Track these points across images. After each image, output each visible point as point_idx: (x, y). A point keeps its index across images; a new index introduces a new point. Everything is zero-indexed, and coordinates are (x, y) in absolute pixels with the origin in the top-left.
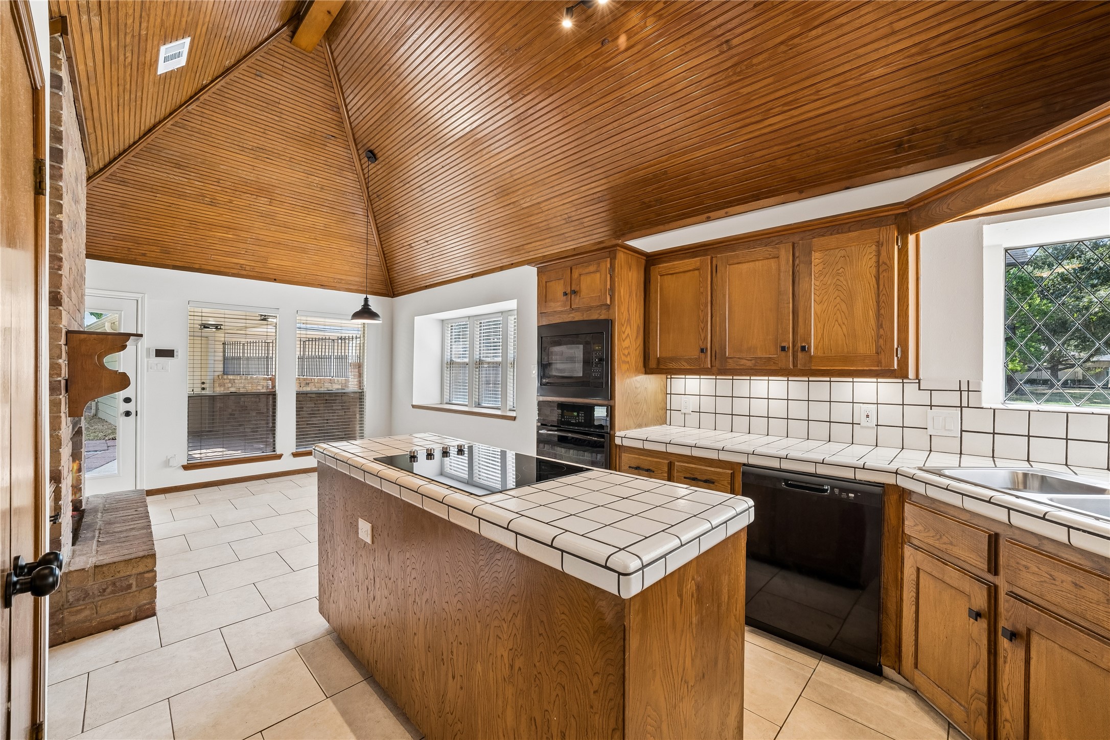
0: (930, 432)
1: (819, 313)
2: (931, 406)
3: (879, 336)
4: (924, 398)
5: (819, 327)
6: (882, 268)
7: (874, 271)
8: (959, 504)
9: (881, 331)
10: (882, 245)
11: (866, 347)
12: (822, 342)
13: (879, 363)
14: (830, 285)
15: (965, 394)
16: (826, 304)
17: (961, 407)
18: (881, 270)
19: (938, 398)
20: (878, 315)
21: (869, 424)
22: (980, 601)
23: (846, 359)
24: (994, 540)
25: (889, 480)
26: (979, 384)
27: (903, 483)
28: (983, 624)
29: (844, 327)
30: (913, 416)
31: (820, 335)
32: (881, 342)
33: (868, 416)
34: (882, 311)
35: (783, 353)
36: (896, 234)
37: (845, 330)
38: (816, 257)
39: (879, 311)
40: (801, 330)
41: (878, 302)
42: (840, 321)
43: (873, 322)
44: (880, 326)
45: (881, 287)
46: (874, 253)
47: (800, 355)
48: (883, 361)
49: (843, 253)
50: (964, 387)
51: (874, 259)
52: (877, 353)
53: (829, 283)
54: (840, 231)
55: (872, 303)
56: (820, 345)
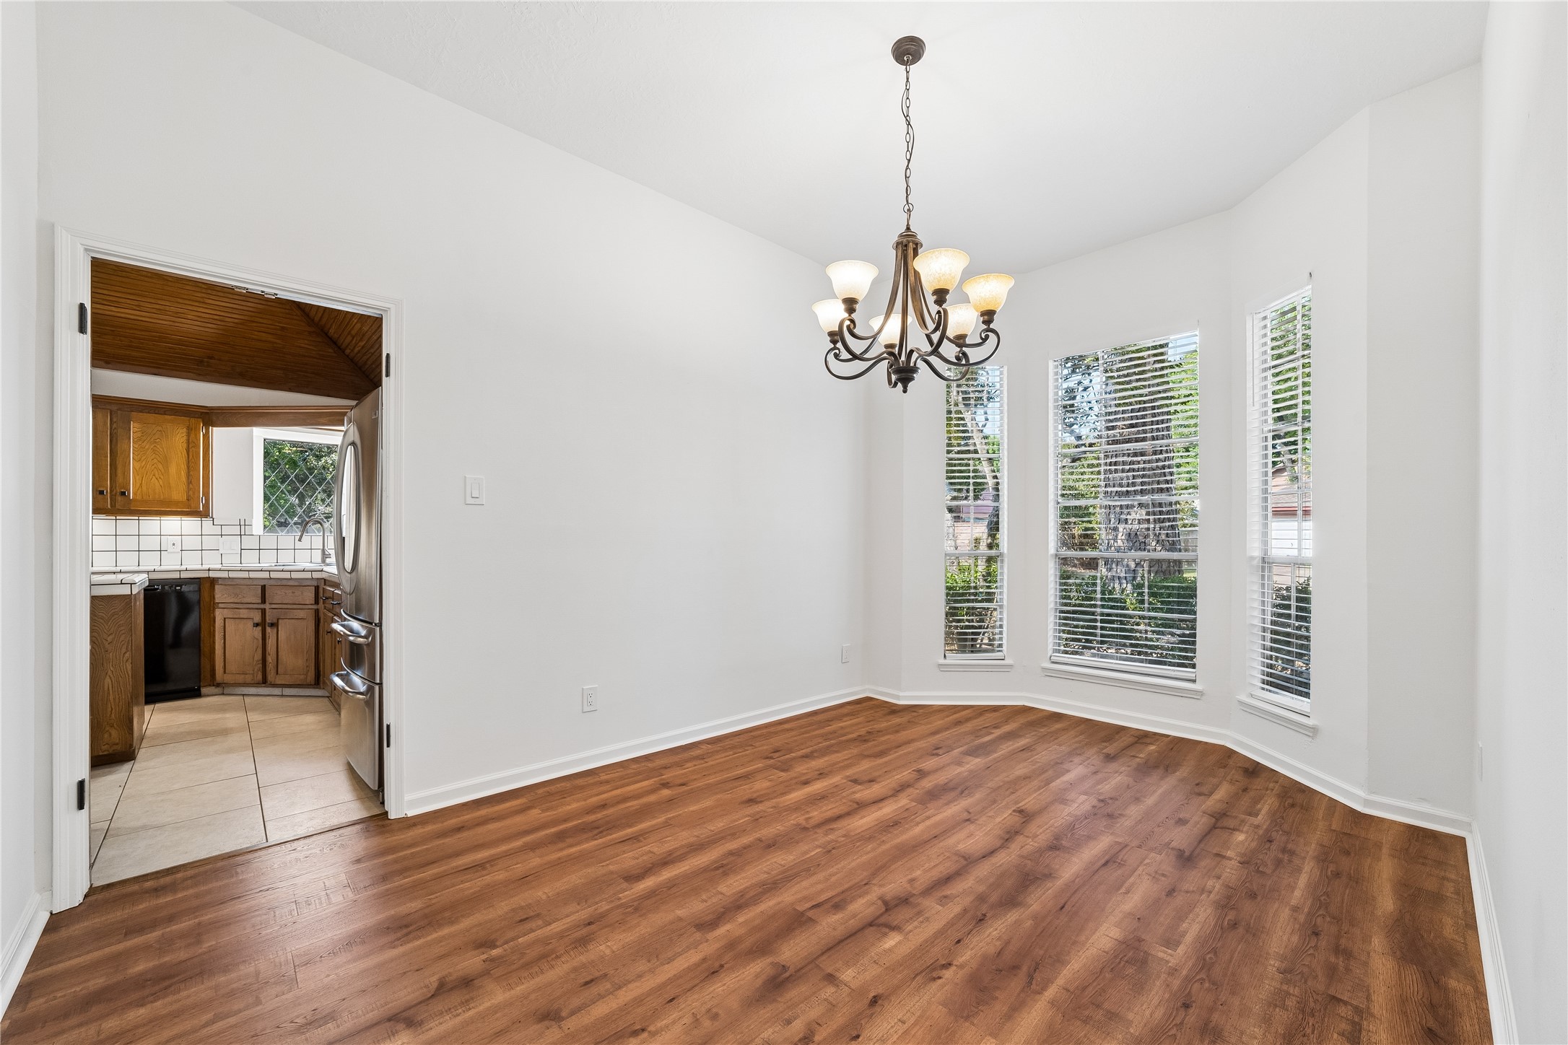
0: (221, 552)
1: (137, 468)
2: (222, 535)
3: (189, 489)
4: (217, 530)
5: (137, 478)
6: (191, 447)
7: (185, 445)
8: (247, 576)
9: (191, 486)
10: (192, 429)
11: (179, 494)
12: (140, 489)
13: (189, 506)
14: (148, 449)
15: (243, 527)
16: (144, 463)
17: (241, 535)
18: (190, 446)
19: (226, 530)
20: (188, 475)
21: (174, 550)
22: (258, 619)
23: (162, 503)
24: (263, 588)
25: (205, 575)
26: (252, 522)
27: (212, 575)
28: (259, 628)
29: (160, 480)
30: (209, 542)
31: (138, 485)
32: (191, 493)
33: (174, 544)
34: (191, 473)
35: (101, 496)
36: (202, 425)
37: (161, 483)
38: (134, 426)
39: (189, 472)
40: (120, 479)
41: (188, 467)
42: (157, 475)
43: (184, 479)
44: (189, 482)
45: (191, 457)
46: (185, 434)
47: (119, 498)
48: (192, 505)
49: (160, 428)
50: (242, 523)
51: (185, 438)
52: (188, 500)
53: (147, 447)
54: (156, 412)
55: (184, 467)
56: (139, 492)
